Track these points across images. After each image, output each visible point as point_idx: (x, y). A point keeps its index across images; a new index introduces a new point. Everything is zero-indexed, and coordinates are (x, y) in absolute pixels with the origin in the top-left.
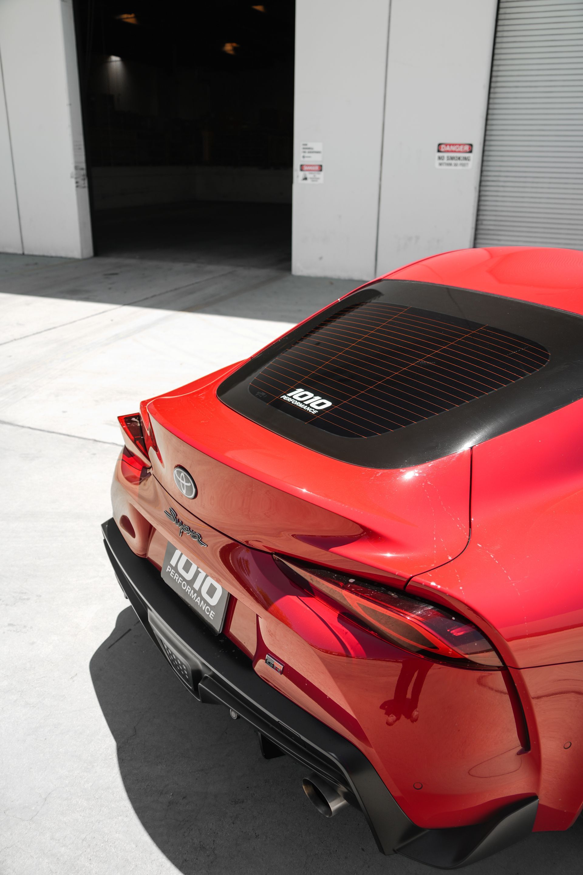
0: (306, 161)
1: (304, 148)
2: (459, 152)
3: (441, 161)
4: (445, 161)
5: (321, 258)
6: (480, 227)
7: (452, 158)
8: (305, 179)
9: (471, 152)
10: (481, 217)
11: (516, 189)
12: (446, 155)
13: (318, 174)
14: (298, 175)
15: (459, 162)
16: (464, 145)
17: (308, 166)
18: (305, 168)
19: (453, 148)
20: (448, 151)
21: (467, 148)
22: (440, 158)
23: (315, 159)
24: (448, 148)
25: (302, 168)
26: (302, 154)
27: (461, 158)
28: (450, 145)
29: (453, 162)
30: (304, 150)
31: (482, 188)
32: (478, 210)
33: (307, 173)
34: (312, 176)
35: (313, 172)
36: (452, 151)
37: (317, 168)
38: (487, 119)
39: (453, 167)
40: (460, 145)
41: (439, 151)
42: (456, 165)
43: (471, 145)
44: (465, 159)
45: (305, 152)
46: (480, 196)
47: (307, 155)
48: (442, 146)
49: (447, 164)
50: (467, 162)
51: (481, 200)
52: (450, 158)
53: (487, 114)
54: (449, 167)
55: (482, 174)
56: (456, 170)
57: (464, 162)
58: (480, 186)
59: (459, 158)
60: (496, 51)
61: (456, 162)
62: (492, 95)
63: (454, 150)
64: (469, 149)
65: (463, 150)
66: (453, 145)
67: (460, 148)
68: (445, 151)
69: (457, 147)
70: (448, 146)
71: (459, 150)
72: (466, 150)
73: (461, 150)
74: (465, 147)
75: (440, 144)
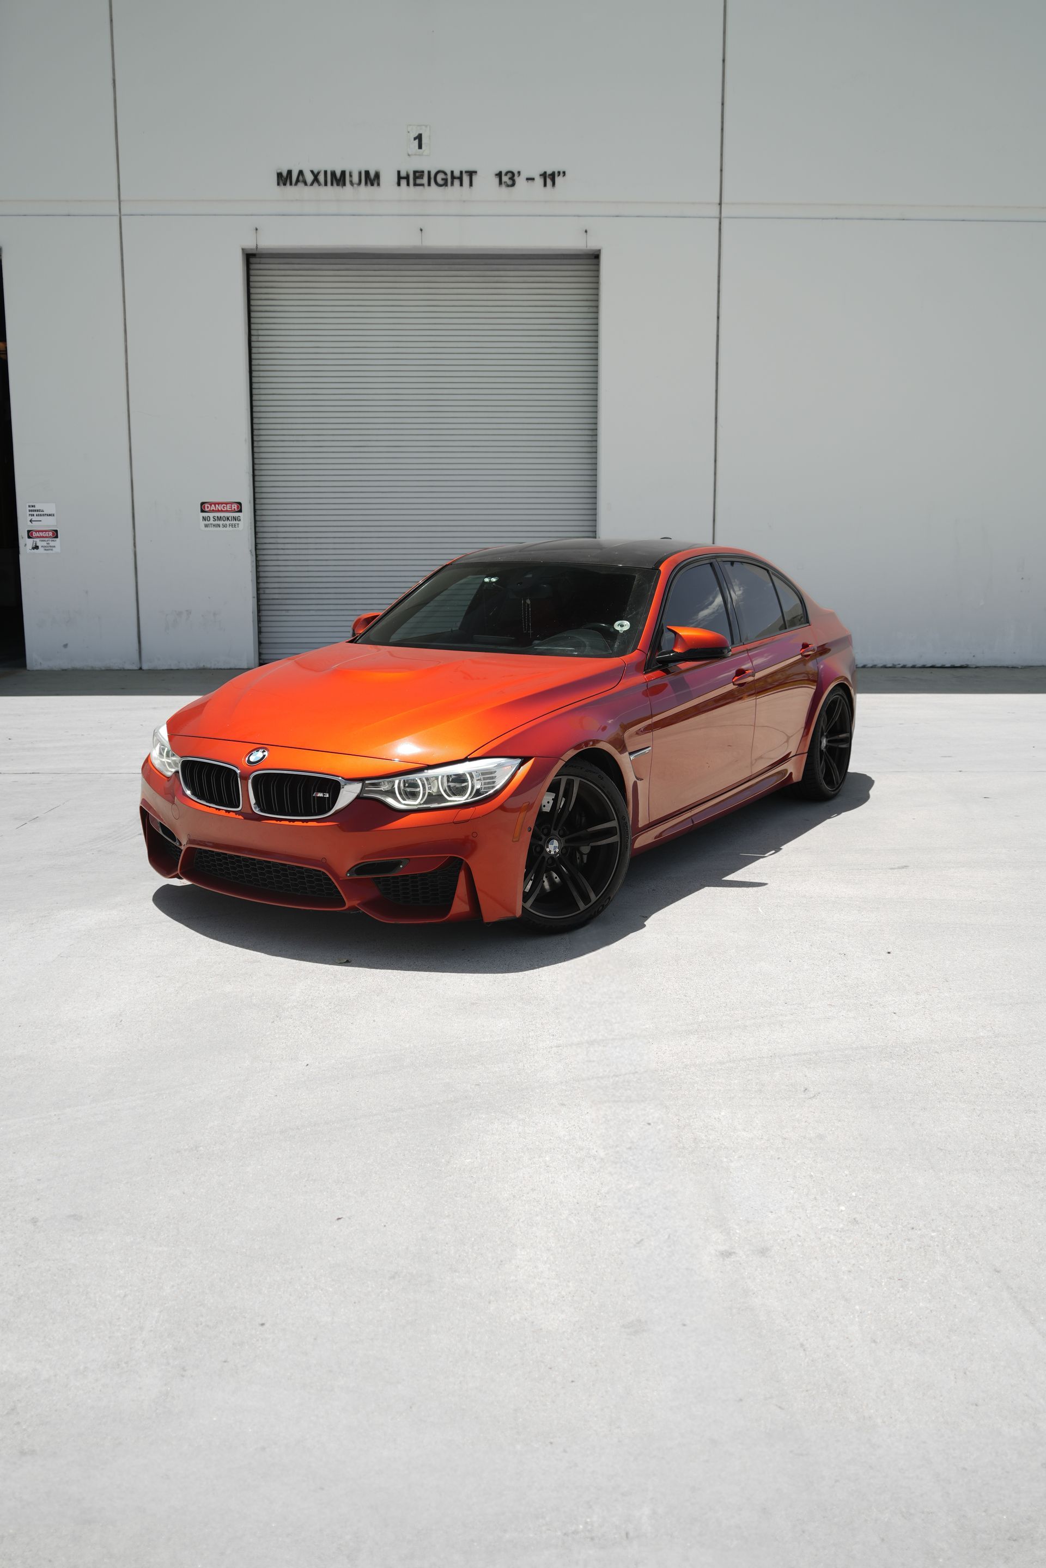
0: (35, 526)
1: (31, 511)
2: (227, 511)
3: (207, 522)
4: (212, 522)
5: (66, 646)
6: (262, 596)
7: (220, 519)
8: (36, 547)
9: (240, 511)
10: (262, 585)
11: (298, 552)
12: (211, 515)
13: (53, 541)
14: (25, 543)
15: (228, 523)
16: (232, 503)
17: (36, 531)
18: (35, 534)
19: (220, 507)
20: (213, 511)
21: (235, 507)
22: (204, 519)
23: (47, 523)
24: (213, 507)
25: (30, 534)
26: (30, 518)
27: (230, 518)
28: (215, 504)
29: (221, 523)
30: (31, 513)
31: (259, 552)
32: (258, 577)
33: (38, 540)
34: (44, 544)
35: (47, 539)
36: (218, 511)
37: (51, 534)
38: (254, 476)
39: (221, 529)
40: (226, 504)
41: (203, 511)
42: (225, 526)
43: (240, 504)
44: (235, 519)
45: (33, 515)
46: (257, 561)
47: (34, 518)
48: (206, 505)
49: (214, 526)
50: (237, 522)
51: (259, 566)
52: (216, 518)
53: (254, 470)
54: (218, 529)
55: (257, 536)
56: (226, 532)
57: (234, 522)
58: (256, 549)
59: (228, 519)
60: (254, 403)
61: (225, 523)
62: (256, 450)
63: (220, 509)
64: (238, 507)
65: (230, 509)
66: (218, 504)
67: (227, 507)
68: (210, 510)
69: (224, 506)
70: (213, 505)
71: (226, 509)
72: (235, 509)
73: (228, 509)
74: (233, 505)
75: (203, 504)
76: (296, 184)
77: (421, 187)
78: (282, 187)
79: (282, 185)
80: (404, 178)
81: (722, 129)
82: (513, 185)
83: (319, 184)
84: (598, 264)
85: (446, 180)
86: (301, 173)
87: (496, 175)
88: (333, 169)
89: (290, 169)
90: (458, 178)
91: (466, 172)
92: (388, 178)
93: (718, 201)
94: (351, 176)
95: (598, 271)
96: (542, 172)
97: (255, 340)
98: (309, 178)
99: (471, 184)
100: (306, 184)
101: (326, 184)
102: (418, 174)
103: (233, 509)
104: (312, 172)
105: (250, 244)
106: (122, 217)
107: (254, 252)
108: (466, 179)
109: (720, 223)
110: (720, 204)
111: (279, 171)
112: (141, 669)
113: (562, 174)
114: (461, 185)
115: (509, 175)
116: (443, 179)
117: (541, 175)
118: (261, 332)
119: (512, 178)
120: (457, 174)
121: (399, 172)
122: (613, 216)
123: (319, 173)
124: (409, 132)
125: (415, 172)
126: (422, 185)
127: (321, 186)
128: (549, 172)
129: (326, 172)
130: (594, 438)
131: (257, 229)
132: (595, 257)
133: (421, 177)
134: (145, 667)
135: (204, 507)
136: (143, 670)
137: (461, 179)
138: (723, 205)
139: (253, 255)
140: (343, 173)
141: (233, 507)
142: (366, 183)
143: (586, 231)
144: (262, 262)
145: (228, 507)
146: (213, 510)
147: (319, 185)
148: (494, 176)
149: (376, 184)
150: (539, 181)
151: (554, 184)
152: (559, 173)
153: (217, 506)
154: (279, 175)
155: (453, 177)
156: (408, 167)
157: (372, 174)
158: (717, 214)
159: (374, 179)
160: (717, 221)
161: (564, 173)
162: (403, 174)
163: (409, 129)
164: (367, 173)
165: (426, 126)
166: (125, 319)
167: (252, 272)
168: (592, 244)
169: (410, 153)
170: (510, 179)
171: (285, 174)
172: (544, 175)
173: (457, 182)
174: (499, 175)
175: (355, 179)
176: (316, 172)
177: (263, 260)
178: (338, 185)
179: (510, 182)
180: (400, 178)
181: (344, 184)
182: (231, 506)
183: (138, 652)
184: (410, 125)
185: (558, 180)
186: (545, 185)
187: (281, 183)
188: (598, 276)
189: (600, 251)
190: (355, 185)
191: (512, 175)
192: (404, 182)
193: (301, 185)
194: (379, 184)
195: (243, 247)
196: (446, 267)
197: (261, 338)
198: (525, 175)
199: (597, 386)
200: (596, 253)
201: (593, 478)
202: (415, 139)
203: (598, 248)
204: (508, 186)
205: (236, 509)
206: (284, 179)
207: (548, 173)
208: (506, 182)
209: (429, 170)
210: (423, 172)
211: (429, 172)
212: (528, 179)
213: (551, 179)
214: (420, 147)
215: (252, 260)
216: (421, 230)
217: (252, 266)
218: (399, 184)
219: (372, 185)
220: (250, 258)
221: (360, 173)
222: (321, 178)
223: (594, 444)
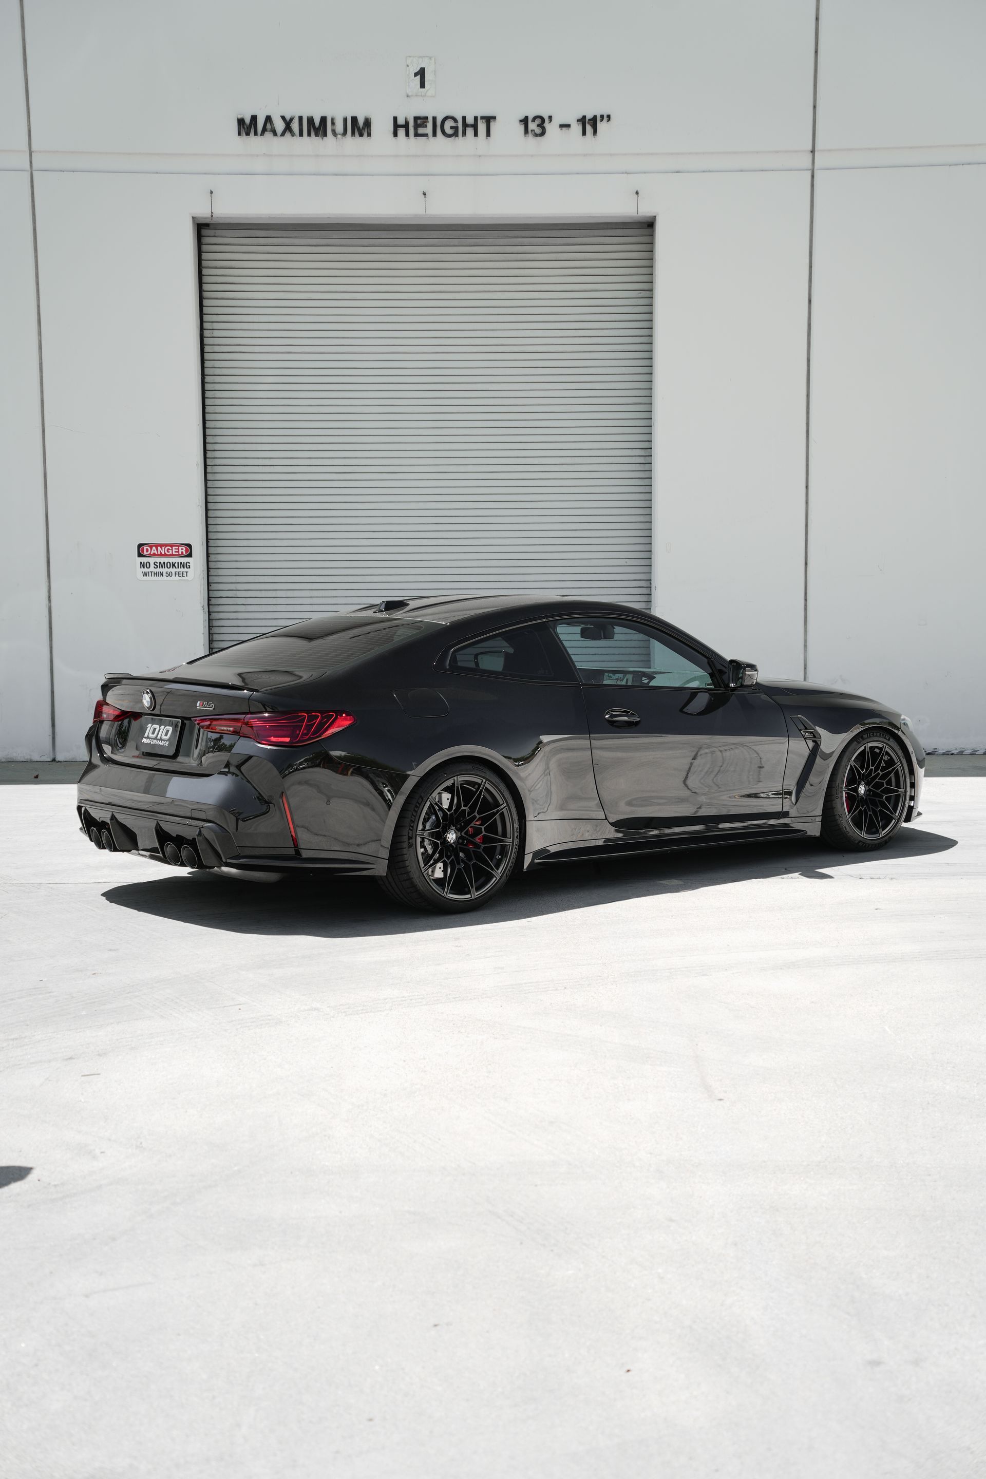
2: (172, 555)
3: (146, 570)
4: (152, 569)
7: (163, 565)
9: (190, 555)
12: (152, 560)
15: (173, 570)
16: (179, 545)
19: (163, 551)
21: (183, 550)
22: (142, 565)
24: (154, 550)
27: (176, 565)
28: (157, 546)
29: (164, 570)
31: (213, 609)
32: (211, 641)
36: (161, 555)
38: (207, 510)
39: (164, 578)
40: (172, 546)
41: (140, 555)
42: (169, 575)
43: (189, 546)
44: (183, 565)
46: (210, 620)
48: (145, 548)
49: (156, 574)
50: (185, 570)
51: (213, 627)
52: (158, 564)
53: (207, 502)
54: (160, 578)
55: (210, 588)
56: (169, 583)
57: (182, 570)
58: (209, 605)
59: (174, 565)
60: (208, 417)
61: (169, 570)
62: (209, 477)
63: (163, 553)
64: (186, 551)
65: (177, 553)
66: (161, 546)
67: (172, 550)
68: (150, 554)
69: (169, 549)
70: (154, 548)
71: (171, 553)
72: (182, 553)
73: (174, 553)
74: (180, 548)
75: (140, 546)
76: (263, 133)
77: (424, 138)
78: (244, 136)
79: (244, 134)
80: (401, 126)
81: (816, 52)
82: (543, 133)
83: (293, 134)
84: (652, 235)
85: (456, 129)
86: (268, 119)
87: (521, 121)
88: (310, 115)
89: (254, 114)
90: (472, 126)
91: (482, 118)
92: (382, 127)
93: (810, 148)
94: (333, 123)
95: (652, 243)
96: (580, 117)
97: (209, 336)
98: (280, 126)
99: (488, 134)
100: (275, 134)
101: (301, 134)
102: (420, 121)
103: (180, 553)
104: (283, 118)
105: (203, 212)
106: (35, 173)
107: (207, 221)
108: (482, 127)
109: (813, 176)
110: (813, 152)
111: (240, 117)
112: (54, 760)
113: (605, 119)
114: (476, 134)
115: (538, 121)
116: (452, 128)
117: (578, 121)
118: (216, 326)
119: (541, 126)
120: (470, 120)
121: (395, 119)
122: (672, 173)
123: (291, 119)
124: (408, 66)
125: (416, 119)
126: (426, 135)
127: (295, 137)
128: (589, 116)
129: (301, 118)
130: (647, 460)
131: (212, 192)
132: (649, 225)
133: (424, 125)
134: (59, 758)
135: (143, 549)
136: (59, 761)
137: (475, 127)
138: (816, 153)
139: (206, 225)
140: (323, 120)
141: (180, 551)
142: (353, 134)
143: (637, 193)
144: (217, 235)
145: (174, 550)
146: (154, 554)
147: (293, 136)
148: (518, 123)
149: (366, 134)
150: (577, 128)
151: (595, 132)
152: (602, 117)
153: (159, 548)
154: (241, 122)
155: (465, 125)
156: (407, 113)
157: (361, 122)
158: (809, 166)
159: (364, 128)
160: (809, 173)
161: (609, 117)
162: (401, 121)
163: (409, 62)
164: (354, 119)
165: (430, 58)
166: (39, 306)
167: (204, 248)
168: (645, 210)
169: (410, 94)
170: (538, 126)
171: (248, 121)
172: (583, 121)
173: (470, 131)
174: (525, 121)
175: (339, 128)
176: (288, 118)
177: (219, 232)
178: (317, 135)
179: (538, 131)
180: (396, 126)
181: (325, 135)
182: (178, 549)
183: (51, 737)
184: (410, 57)
185: (601, 126)
186: (584, 133)
187: (243, 133)
188: (652, 251)
189: (655, 216)
190: (339, 136)
191: (541, 121)
192: (401, 132)
193: (268, 135)
194: (369, 135)
195: (194, 216)
196: (456, 241)
197: (216, 333)
198: (557, 121)
199: (651, 393)
200: (649, 220)
201: (646, 511)
202: (416, 75)
203: (654, 215)
204: (536, 135)
205: (184, 553)
206: (247, 127)
207: (587, 118)
208: (534, 130)
209: (435, 116)
210: (426, 118)
211: (434, 119)
212: (562, 126)
213: (591, 125)
214: (423, 85)
215: (205, 232)
216: (424, 194)
217: (205, 240)
218: (395, 134)
219: (361, 135)
220: (202, 228)
221: (345, 120)
222: (295, 126)
223: (647, 467)
